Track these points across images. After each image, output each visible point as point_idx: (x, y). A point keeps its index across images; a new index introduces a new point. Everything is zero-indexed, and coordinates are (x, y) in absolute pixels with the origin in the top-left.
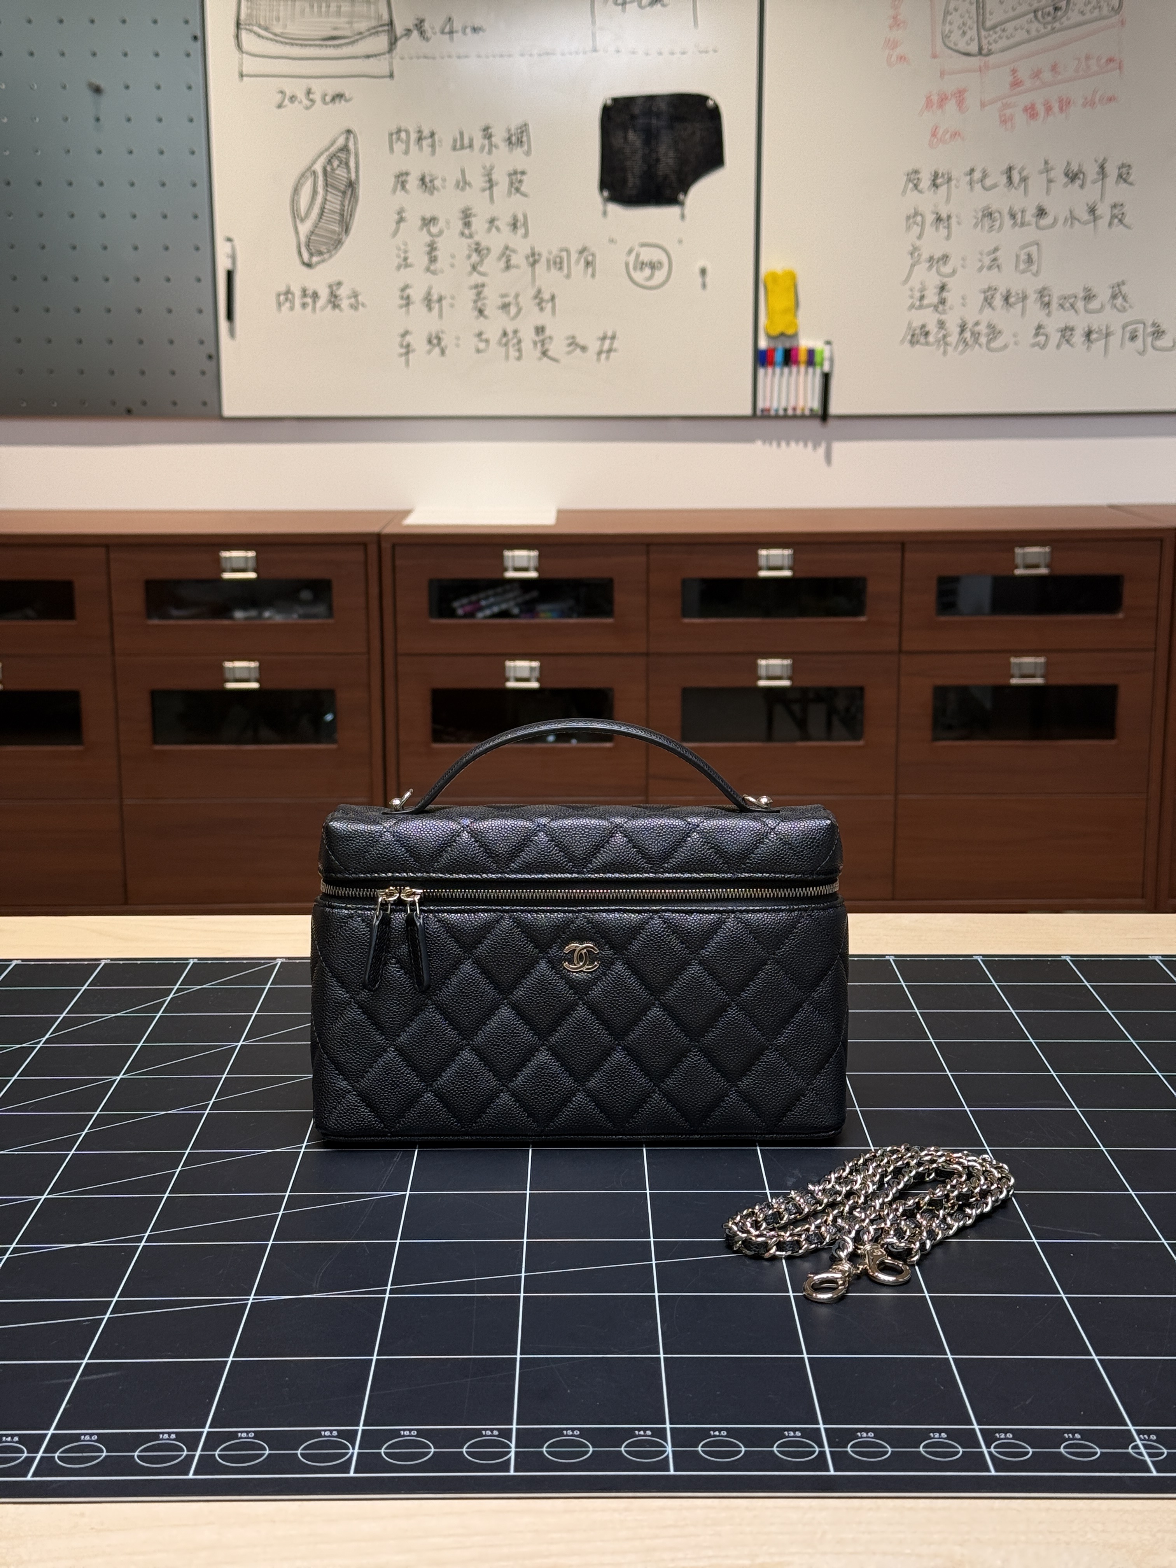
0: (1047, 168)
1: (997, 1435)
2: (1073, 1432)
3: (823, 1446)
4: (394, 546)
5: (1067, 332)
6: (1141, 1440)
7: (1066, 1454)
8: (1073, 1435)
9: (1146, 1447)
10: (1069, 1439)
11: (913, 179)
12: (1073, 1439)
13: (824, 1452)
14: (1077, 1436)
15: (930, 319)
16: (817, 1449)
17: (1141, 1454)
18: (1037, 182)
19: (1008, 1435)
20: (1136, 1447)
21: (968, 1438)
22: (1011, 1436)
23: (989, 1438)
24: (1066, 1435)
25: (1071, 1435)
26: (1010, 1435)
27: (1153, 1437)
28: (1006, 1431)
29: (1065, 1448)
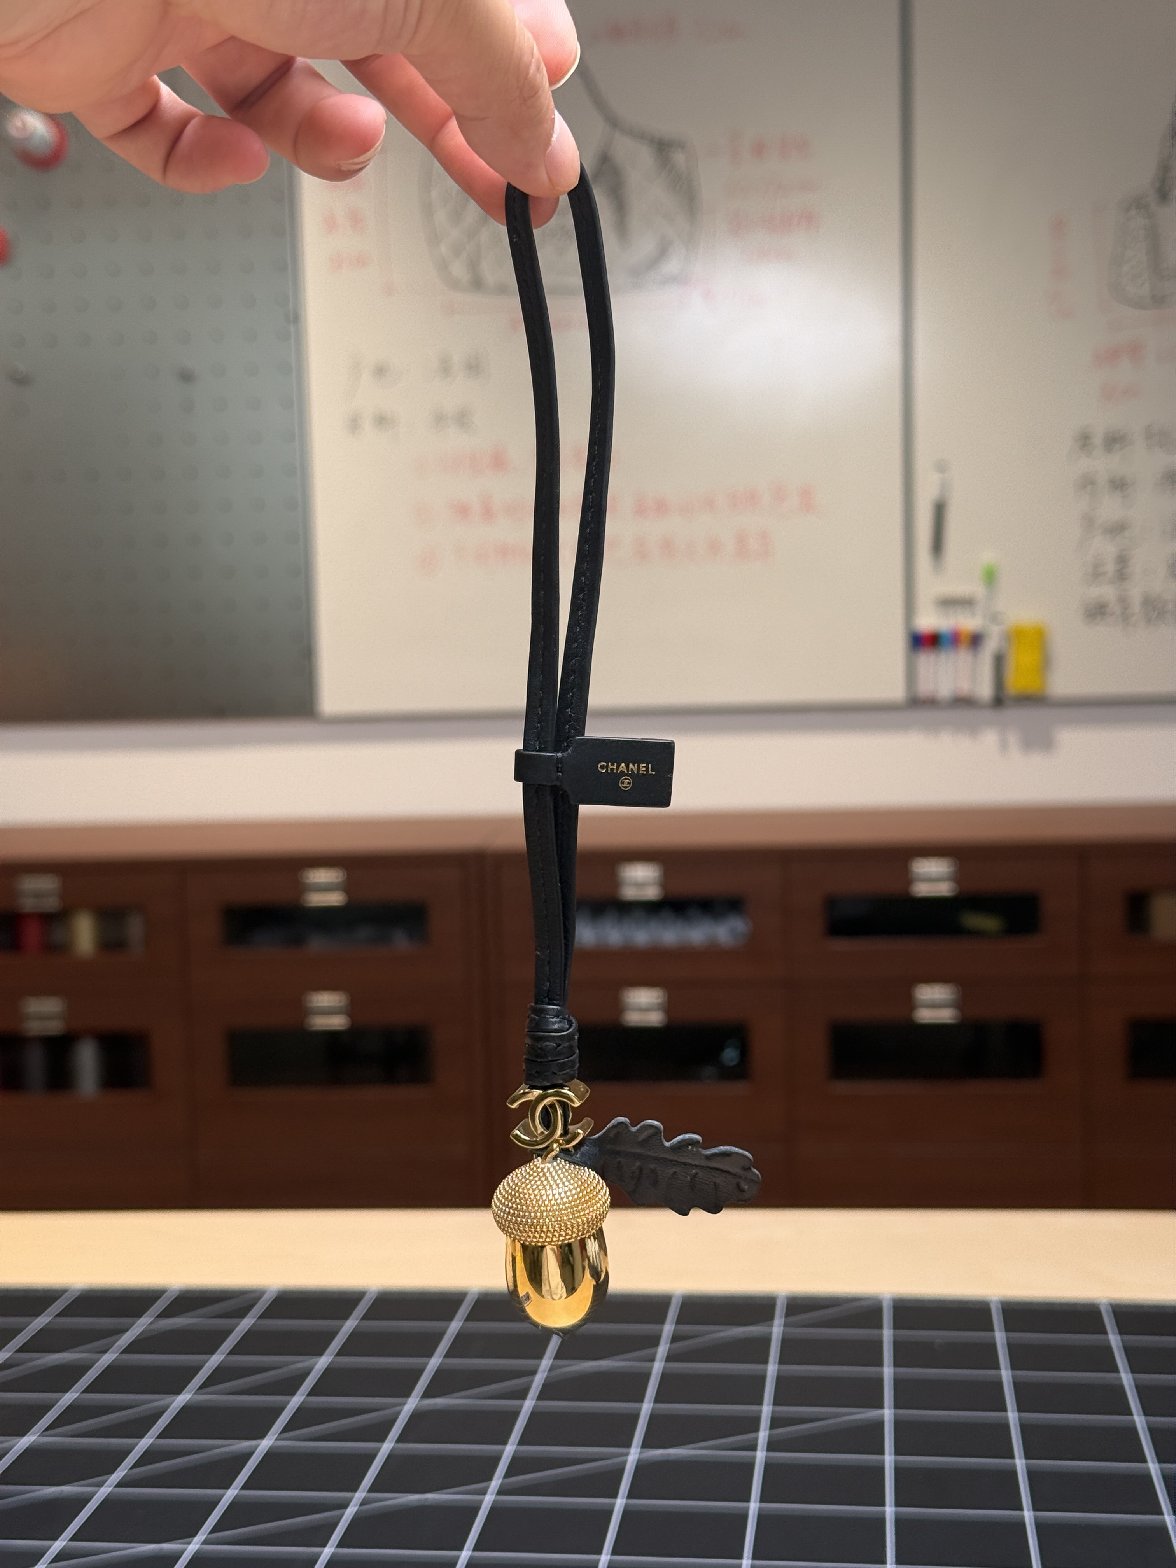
4: (498, 863)
15: (1107, 592)
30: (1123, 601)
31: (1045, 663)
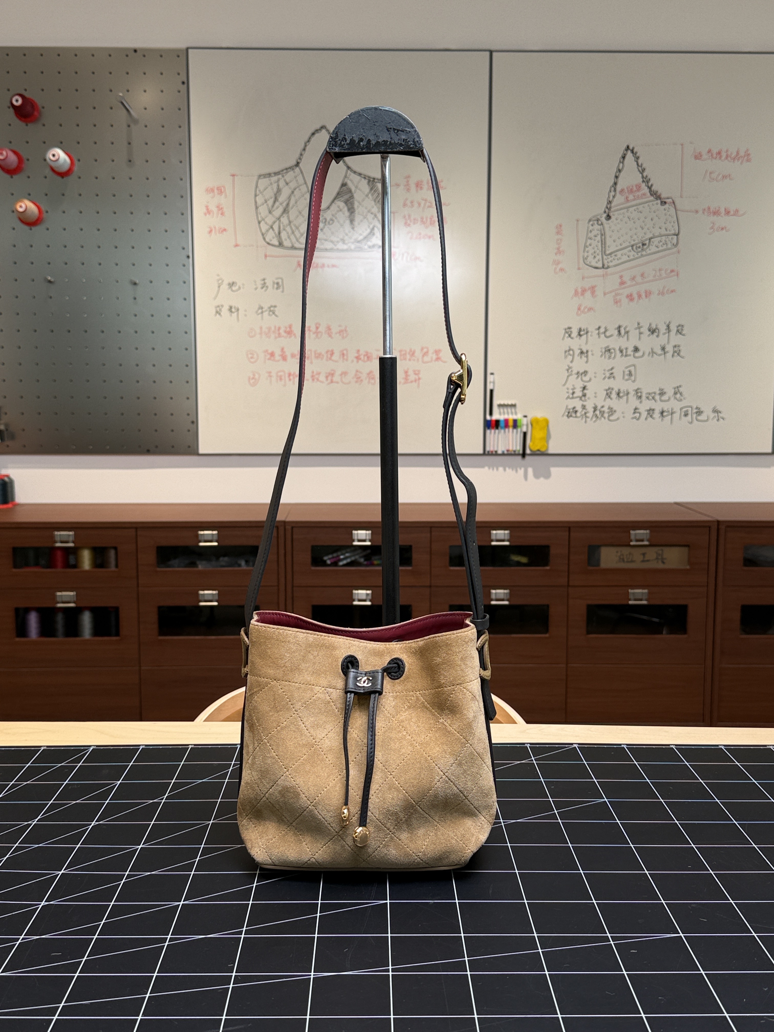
0: (639, 327)
4: (292, 528)
5: (650, 412)
11: (568, 331)
15: (578, 404)
18: (634, 334)
30: (584, 407)
31: (548, 437)
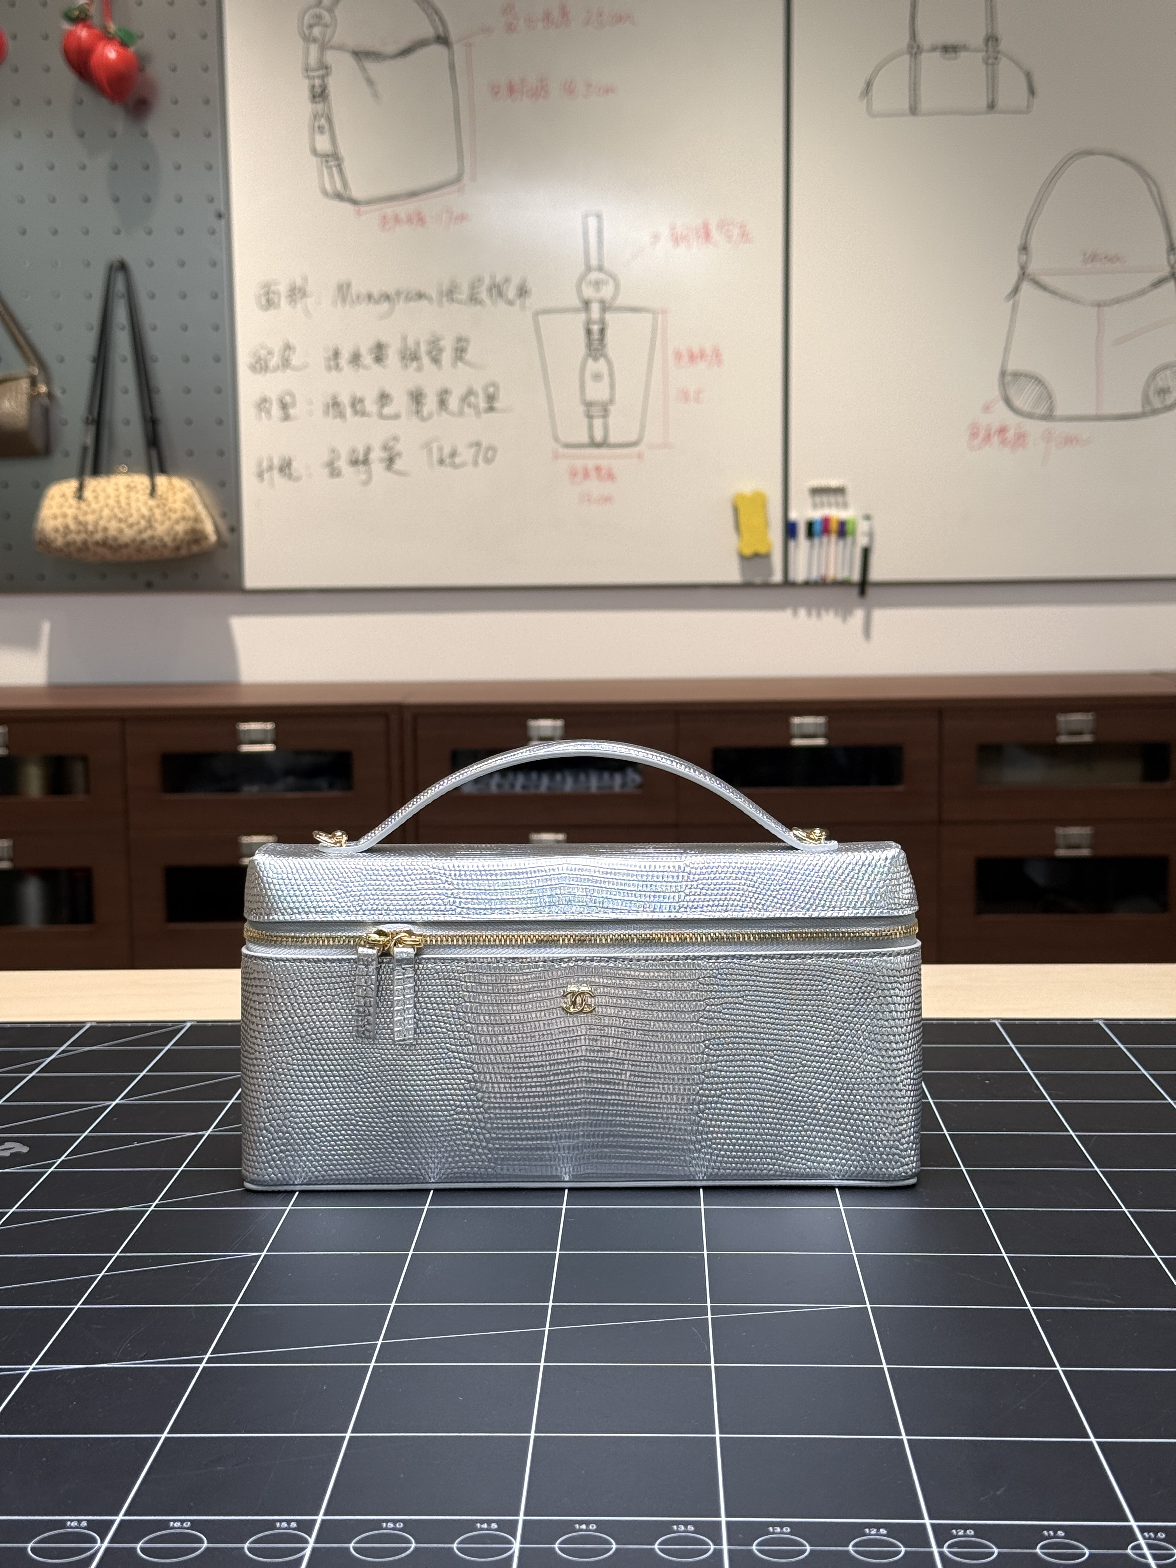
1: (954, 1531)
2: (1055, 1529)
3: (721, 1544)
4: (415, 717)
6: (1145, 1538)
7: (1043, 1556)
8: (1055, 1532)
9: (1150, 1547)
10: (1049, 1537)
12: (1055, 1537)
13: (721, 1551)
14: (1060, 1533)
16: (712, 1547)
17: (1143, 1556)
19: (968, 1532)
20: (1138, 1547)
21: (917, 1536)
22: (973, 1533)
23: (942, 1534)
24: (1046, 1533)
25: (1051, 1533)
26: (970, 1532)
27: (1161, 1535)
28: (965, 1527)
29: (1042, 1548)
